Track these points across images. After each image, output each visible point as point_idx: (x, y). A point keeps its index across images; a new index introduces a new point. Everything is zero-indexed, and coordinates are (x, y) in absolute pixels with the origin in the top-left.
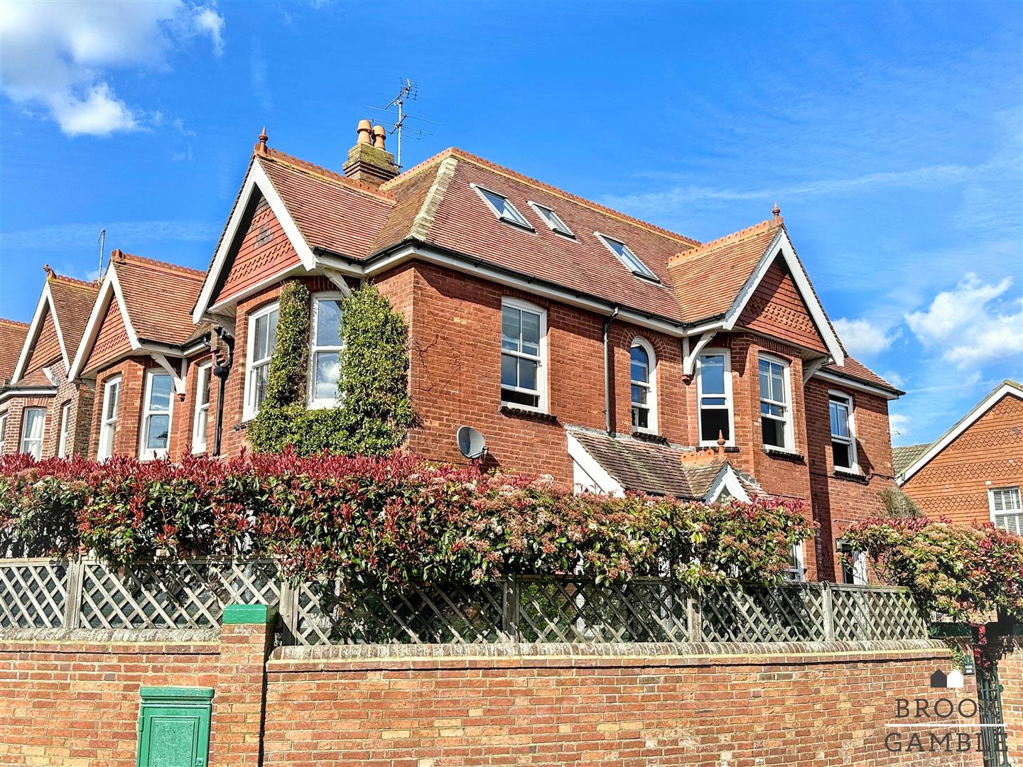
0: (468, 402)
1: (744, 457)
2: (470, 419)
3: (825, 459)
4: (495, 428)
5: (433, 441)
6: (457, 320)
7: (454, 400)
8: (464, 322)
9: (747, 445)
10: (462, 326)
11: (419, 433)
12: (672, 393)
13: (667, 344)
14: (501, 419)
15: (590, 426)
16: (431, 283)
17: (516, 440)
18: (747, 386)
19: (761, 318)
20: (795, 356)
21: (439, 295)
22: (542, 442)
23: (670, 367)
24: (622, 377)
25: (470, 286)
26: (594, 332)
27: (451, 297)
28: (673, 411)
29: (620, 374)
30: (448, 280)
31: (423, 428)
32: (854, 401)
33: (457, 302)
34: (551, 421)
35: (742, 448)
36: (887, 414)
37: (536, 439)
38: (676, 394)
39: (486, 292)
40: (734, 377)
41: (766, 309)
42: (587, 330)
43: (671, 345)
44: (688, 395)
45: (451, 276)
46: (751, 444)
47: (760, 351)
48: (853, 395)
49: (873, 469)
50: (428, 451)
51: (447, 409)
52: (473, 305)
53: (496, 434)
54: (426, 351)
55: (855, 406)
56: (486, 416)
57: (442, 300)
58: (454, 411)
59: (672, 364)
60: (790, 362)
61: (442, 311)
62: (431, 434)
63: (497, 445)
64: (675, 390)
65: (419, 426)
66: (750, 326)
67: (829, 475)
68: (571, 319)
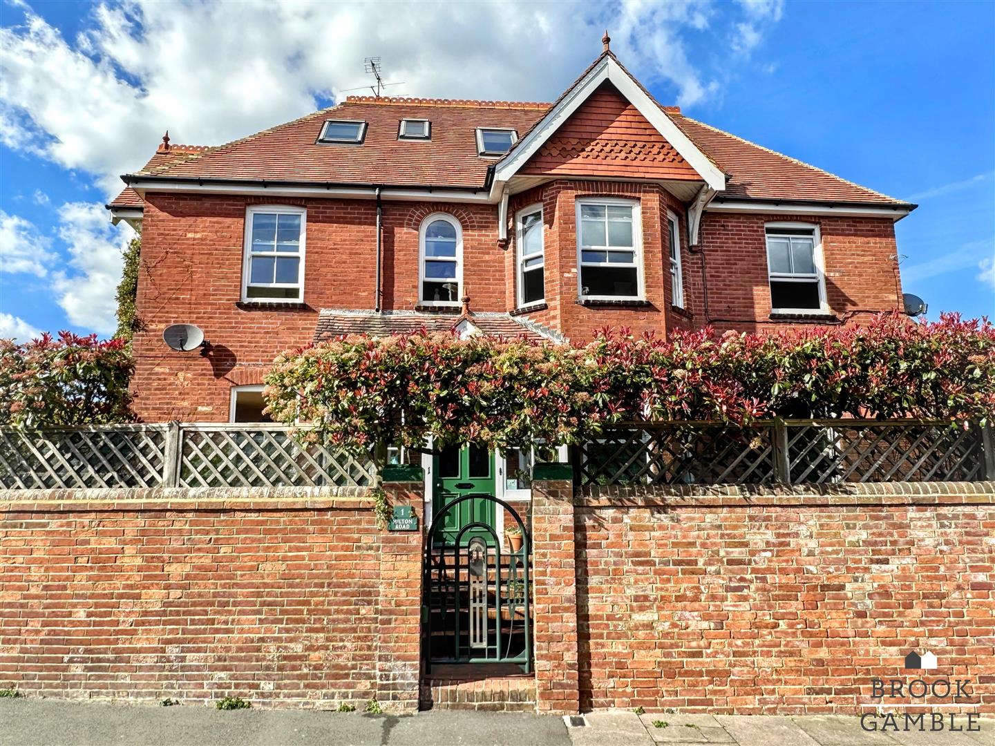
0: (200, 304)
1: (552, 313)
2: (202, 318)
3: (753, 303)
4: (230, 323)
5: (158, 341)
6: (190, 235)
7: (183, 303)
8: (198, 236)
9: (555, 299)
10: (194, 239)
11: (143, 336)
12: (483, 261)
13: (474, 214)
14: (239, 314)
15: (357, 307)
16: (162, 209)
17: (256, 330)
18: (556, 237)
19: (580, 160)
20: (645, 192)
21: (171, 217)
22: (288, 329)
23: (479, 235)
24: (405, 255)
25: (207, 204)
26: (366, 218)
27: (184, 217)
28: (482, 280)
29: (402, 253)
30: (182, 203)
31: (146, 331)
32: (821, 230)
33: (191, 220)
34: (304, 308)
35: (552, 304)
36: (893, 236)
37: (283, 327)
38: (487, 262)
39: (225, 205)
40: (546, 230)
41: (588, 149)
42: (356, 218)
43: (482, 214)
44: (506, 260)
45: (186, 199)
46: (558, 297)
47: (577, 197)
48: (819, 223)
49: (854, 304)
50: (152, 350)
51: (175, 313)
52: (209, 219)
53: (233, 328)
54: (155, 267)
55: (822, 235)
56: (220, 313)
57: (175, 221)
58: (183, 313)
59: (483, 232)
60: (639, 199)
61: (174, 230)
62: (155, 336)
63: (233, 337)
64: (487, 257)
65: (143, 329)
66: (553, 172)
67: (758, 319)
68: (335, 211)
